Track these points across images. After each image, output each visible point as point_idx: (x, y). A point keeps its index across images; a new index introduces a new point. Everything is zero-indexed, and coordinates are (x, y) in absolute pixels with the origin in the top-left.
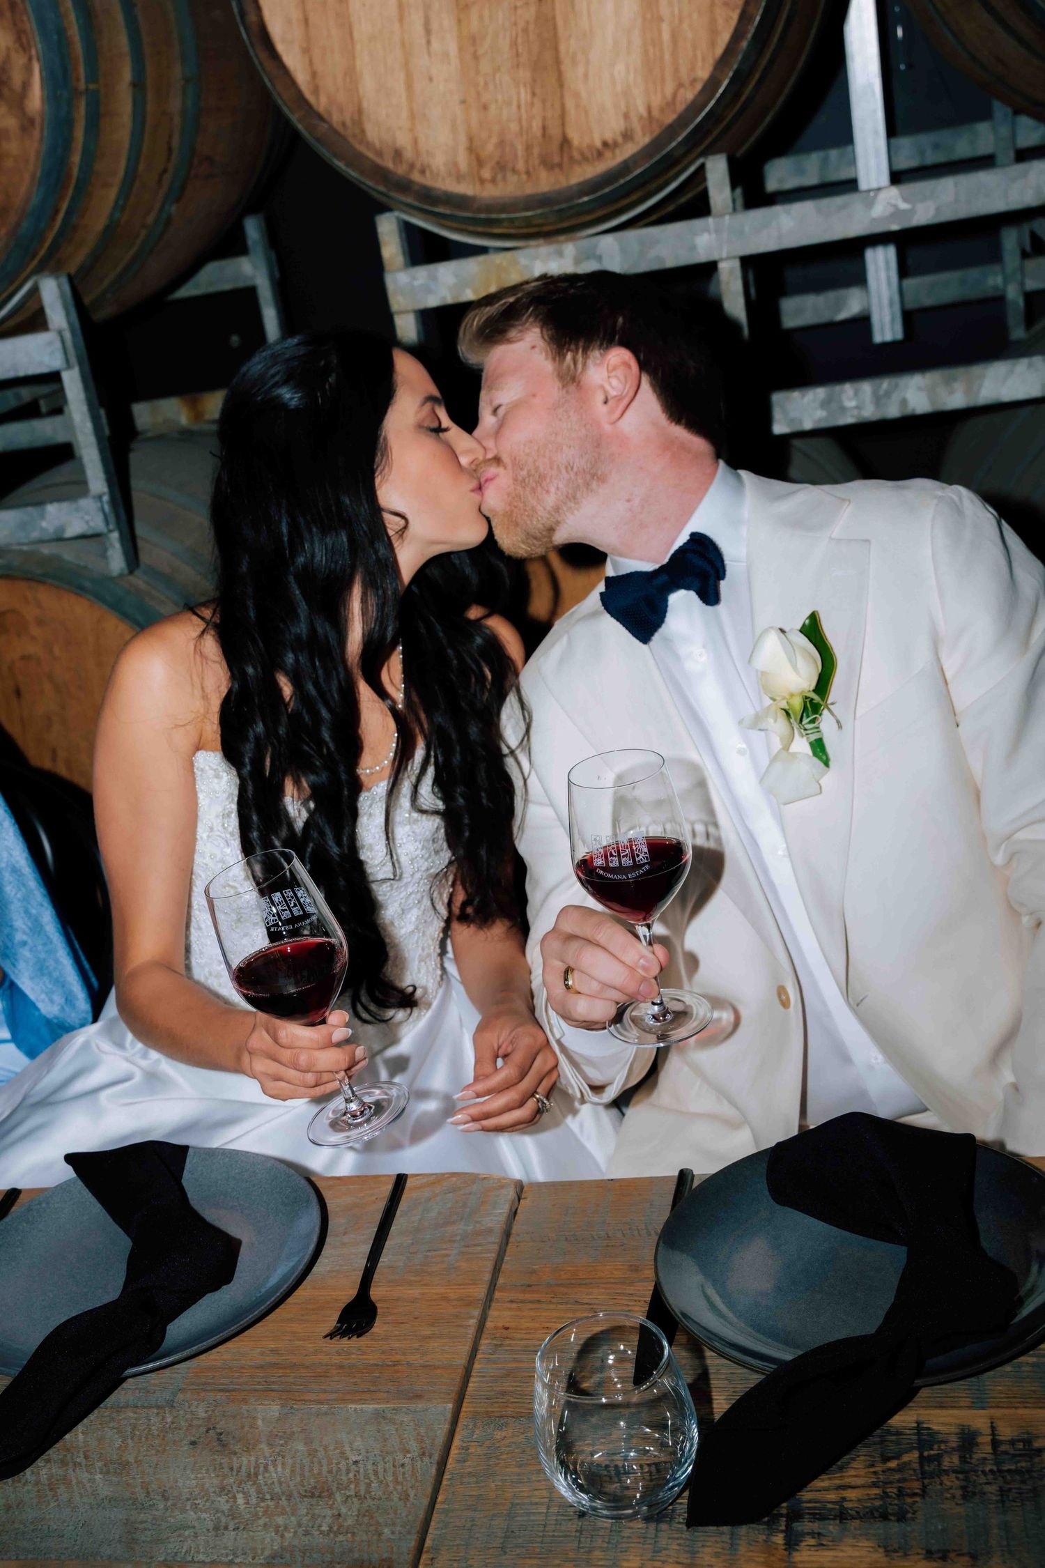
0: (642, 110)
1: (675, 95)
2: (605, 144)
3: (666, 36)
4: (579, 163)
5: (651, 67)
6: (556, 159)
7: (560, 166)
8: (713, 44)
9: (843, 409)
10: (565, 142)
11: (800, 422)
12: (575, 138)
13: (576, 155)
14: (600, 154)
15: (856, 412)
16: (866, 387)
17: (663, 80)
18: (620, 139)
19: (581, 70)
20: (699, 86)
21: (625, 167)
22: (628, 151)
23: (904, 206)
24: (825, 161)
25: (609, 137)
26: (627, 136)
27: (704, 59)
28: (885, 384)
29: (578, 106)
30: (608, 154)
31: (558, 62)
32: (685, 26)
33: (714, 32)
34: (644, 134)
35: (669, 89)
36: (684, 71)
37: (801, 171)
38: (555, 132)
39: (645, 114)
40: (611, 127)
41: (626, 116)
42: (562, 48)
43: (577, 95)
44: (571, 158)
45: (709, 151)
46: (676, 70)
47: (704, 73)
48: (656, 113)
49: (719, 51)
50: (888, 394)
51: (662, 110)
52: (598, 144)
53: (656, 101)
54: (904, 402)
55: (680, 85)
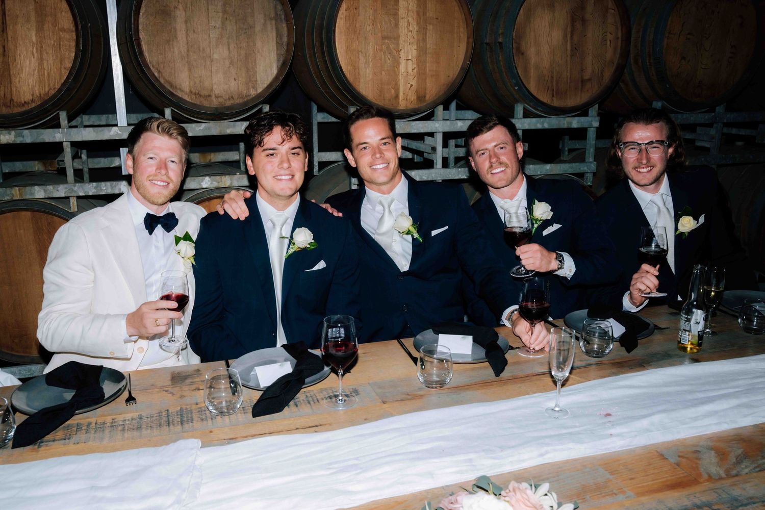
0: (38, 94)
1: (49, 91)
2: (25, 102)
3: (46, 74)
4: (16, 107)
5: (40, 81)
6: (8, 105)
7: (10, 107)
8: (61, 79)
9: (101, 189)
10: (12, 100)
11: (88, 193)
12: (15, 99)
13: (15, 104)
14: (23, 105)
15: (105, 191)
16: (108, 184)
17: (45, 86)
18: (30, 102)
19: (18, 80)
20: (56, 90)
21: (31, 110)
22: (33, 105)
23: (120, 133)
24: (108, 117)
25: (26, 100)
26: (33, 101)
27: (58, 83)
28: (114, 183)
29: (16, 90)
30: (26, 106)
31: (10, 75)
32: (52, 72)
33: (61, 76)
34: (38, 101)
35: (47, 89)
36: (51, 85)
37: (100, 120)
38: (9, 96)
39: (39, 95)
40: (28, 97)
41: (32, 95)
42: (11, 72)
43: (16, 87)
44: (14, 105)
45: (61, 109)
46: (49, 85)
47: (58, 86)
48: (42, 96)
49: (63, 81)
50: (115, 186)
51: (44, 95)
52: (23, 102)
53: (42, 92)
54: (120, 189)
55: (50, 89)
